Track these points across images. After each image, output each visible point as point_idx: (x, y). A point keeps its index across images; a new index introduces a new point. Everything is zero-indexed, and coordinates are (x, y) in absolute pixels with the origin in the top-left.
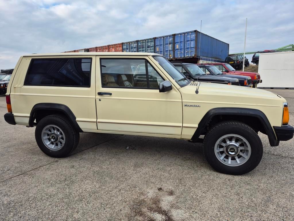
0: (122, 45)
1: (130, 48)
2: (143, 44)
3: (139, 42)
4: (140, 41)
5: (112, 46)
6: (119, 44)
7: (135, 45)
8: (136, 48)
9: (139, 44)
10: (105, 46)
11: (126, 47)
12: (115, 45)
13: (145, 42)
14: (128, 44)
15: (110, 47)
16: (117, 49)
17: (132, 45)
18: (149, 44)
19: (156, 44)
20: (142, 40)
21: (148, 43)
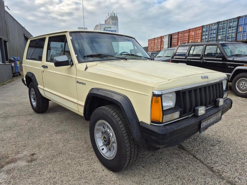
0: (202, 28)
1: (209, 31)
2: (224, 25)
3: (220, 23)
4: (222, 22)
5: (192, 30)
6: (199, 27)
7: (216, 26)
8: (216, 30)
9: (220, 25)
10: (186, 30)
11: (205, 29)
12: (195, 28)
13: (227, 23)
14: (209, 26)
15: (190, 31)
16: (197, 32)
17: (212, 27)
18: (232, 25)
19: (240, 24)
20: (223, 21)
21: (230, 23)
